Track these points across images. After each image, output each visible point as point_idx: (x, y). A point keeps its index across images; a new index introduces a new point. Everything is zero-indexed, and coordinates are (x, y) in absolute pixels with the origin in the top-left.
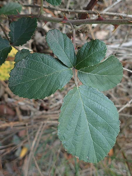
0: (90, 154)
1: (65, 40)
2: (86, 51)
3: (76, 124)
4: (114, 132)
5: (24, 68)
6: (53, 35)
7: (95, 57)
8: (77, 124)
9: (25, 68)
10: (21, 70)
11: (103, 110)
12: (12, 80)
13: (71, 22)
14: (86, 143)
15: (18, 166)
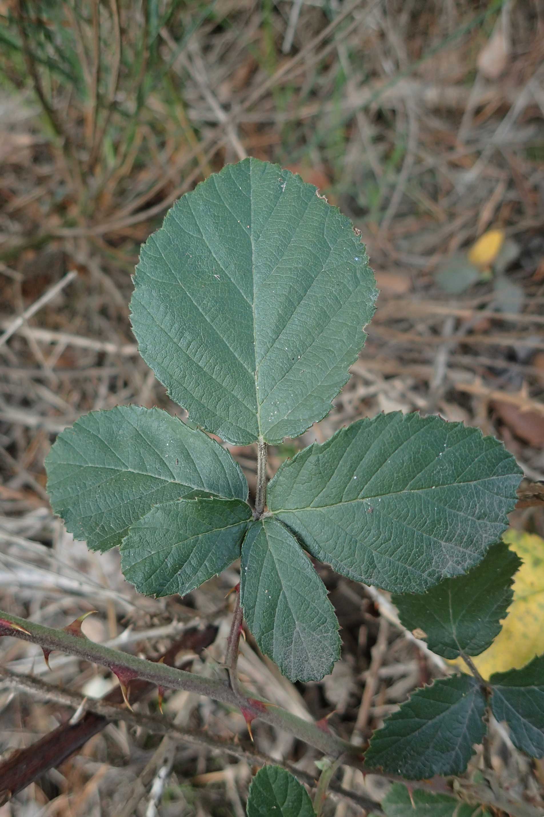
0: (272, 197)
1: (270, 627)
2: (194, 562)
3: (299, 310)
4: (165, 248)
5: (448, 540)
6: (311, 661)
7: (168, 530)
8: (295, 308)
9: (443, 543)
10: (461, 537)
11: (187, 334)
12: (501, 502)
13: (233, 694)
14: (279, 234)
15: (519, 203)
